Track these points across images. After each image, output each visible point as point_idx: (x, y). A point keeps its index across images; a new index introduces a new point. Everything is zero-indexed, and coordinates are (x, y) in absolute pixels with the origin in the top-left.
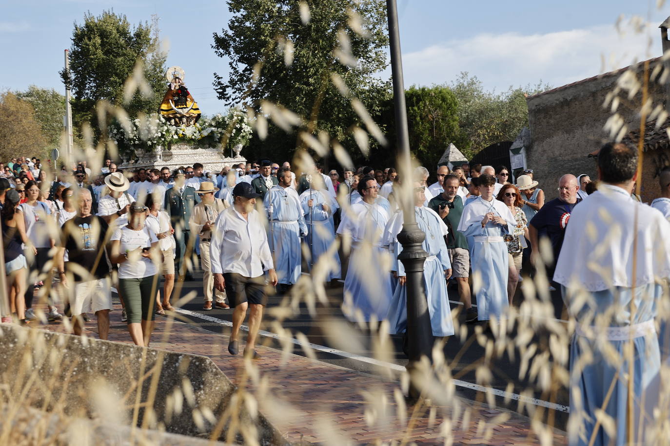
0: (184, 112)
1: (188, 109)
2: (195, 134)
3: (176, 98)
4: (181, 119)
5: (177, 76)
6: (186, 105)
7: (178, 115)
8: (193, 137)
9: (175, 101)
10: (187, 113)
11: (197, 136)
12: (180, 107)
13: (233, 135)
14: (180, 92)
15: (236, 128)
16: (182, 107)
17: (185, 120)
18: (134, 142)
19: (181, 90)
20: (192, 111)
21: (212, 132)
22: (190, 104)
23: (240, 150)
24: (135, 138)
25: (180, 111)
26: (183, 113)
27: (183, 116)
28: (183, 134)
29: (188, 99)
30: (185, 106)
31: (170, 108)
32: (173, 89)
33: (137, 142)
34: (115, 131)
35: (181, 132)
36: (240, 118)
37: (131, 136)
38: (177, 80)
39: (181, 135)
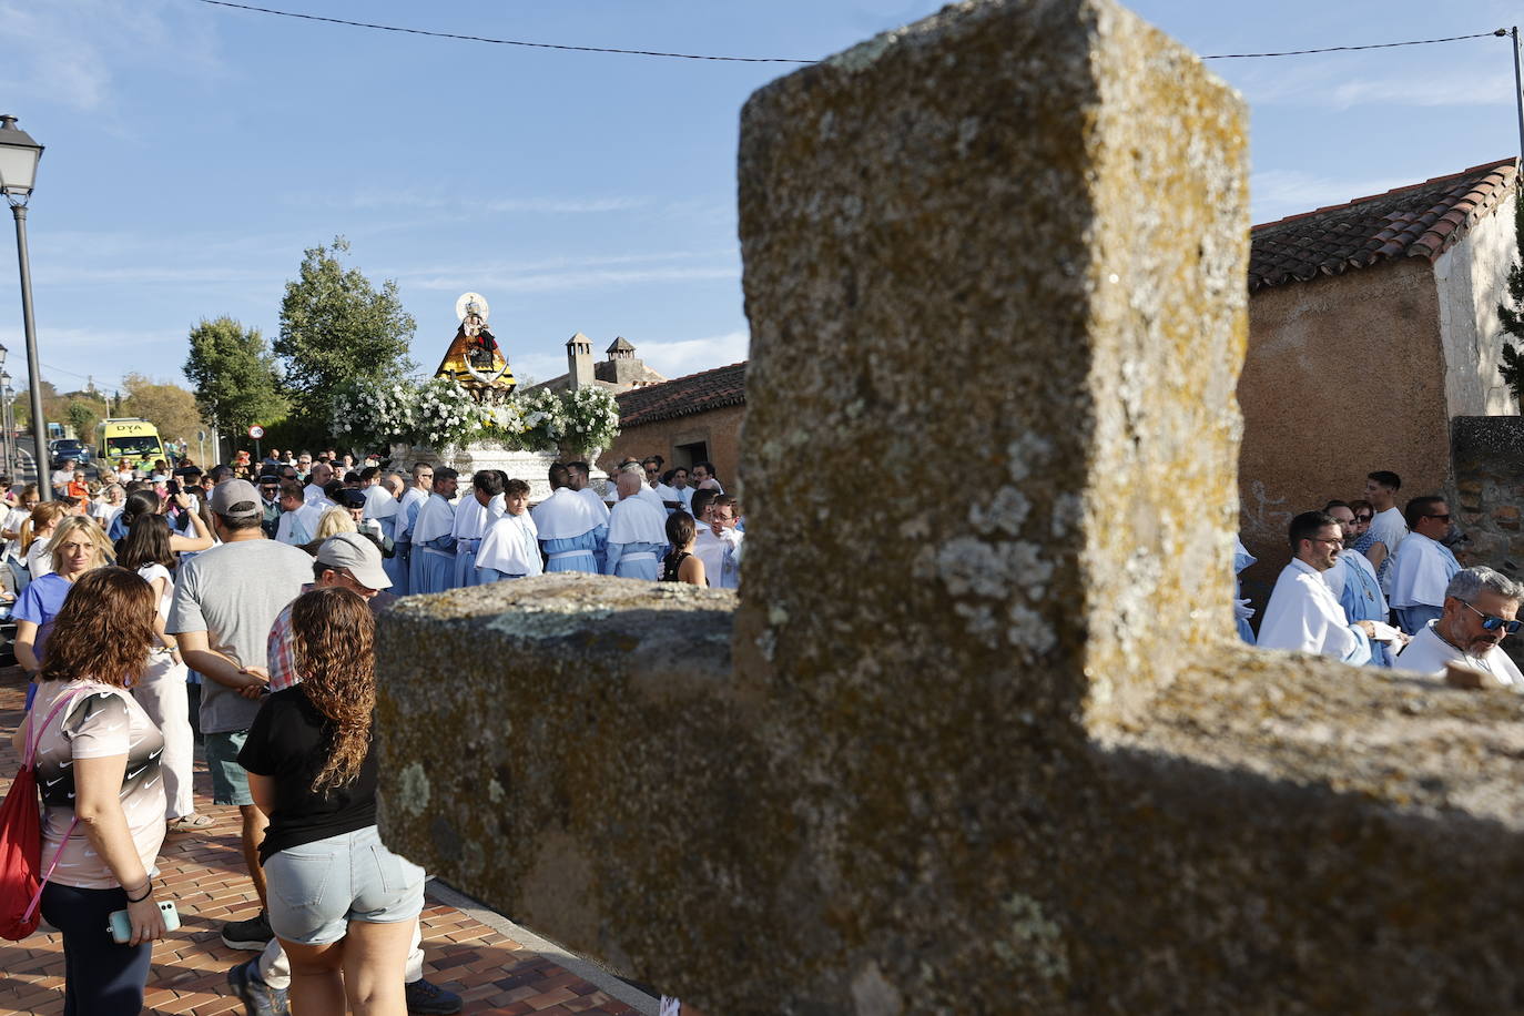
0: (490, 379)
1: (497, 375)
2: (513, 423)
3: (474, 352)
4: (482, 392)
5: (476, 312)
6: (492, 365)
7: (477, 384)
8: (512, 429)
9: (472, 357)
10: (494, 382)
11: (518, 427)
12: (480, 369)
13: (589, 428)
14: (481, 341)
15: (597, 417)
16: (485, 369)
17: (489, 394)
18: (391, 430)
19: (484, 338)
20: (502, 379)
21: (543, 421)
22: (498, 366)
23: (596, 456)
24: (393, 422)
25: (481, 376)
26: (487, 381)
27: (487, 387)
28: (491, 422)
29: (496, 356)
30: (490, 369)
31: (462, 370)
32: (467, 334)
33: (397, 431)
34: (347, 406)
35: (488, 417)
36: (602, 397)
37: (386, 418)
38: (476, 318)
39: (488, 424)
